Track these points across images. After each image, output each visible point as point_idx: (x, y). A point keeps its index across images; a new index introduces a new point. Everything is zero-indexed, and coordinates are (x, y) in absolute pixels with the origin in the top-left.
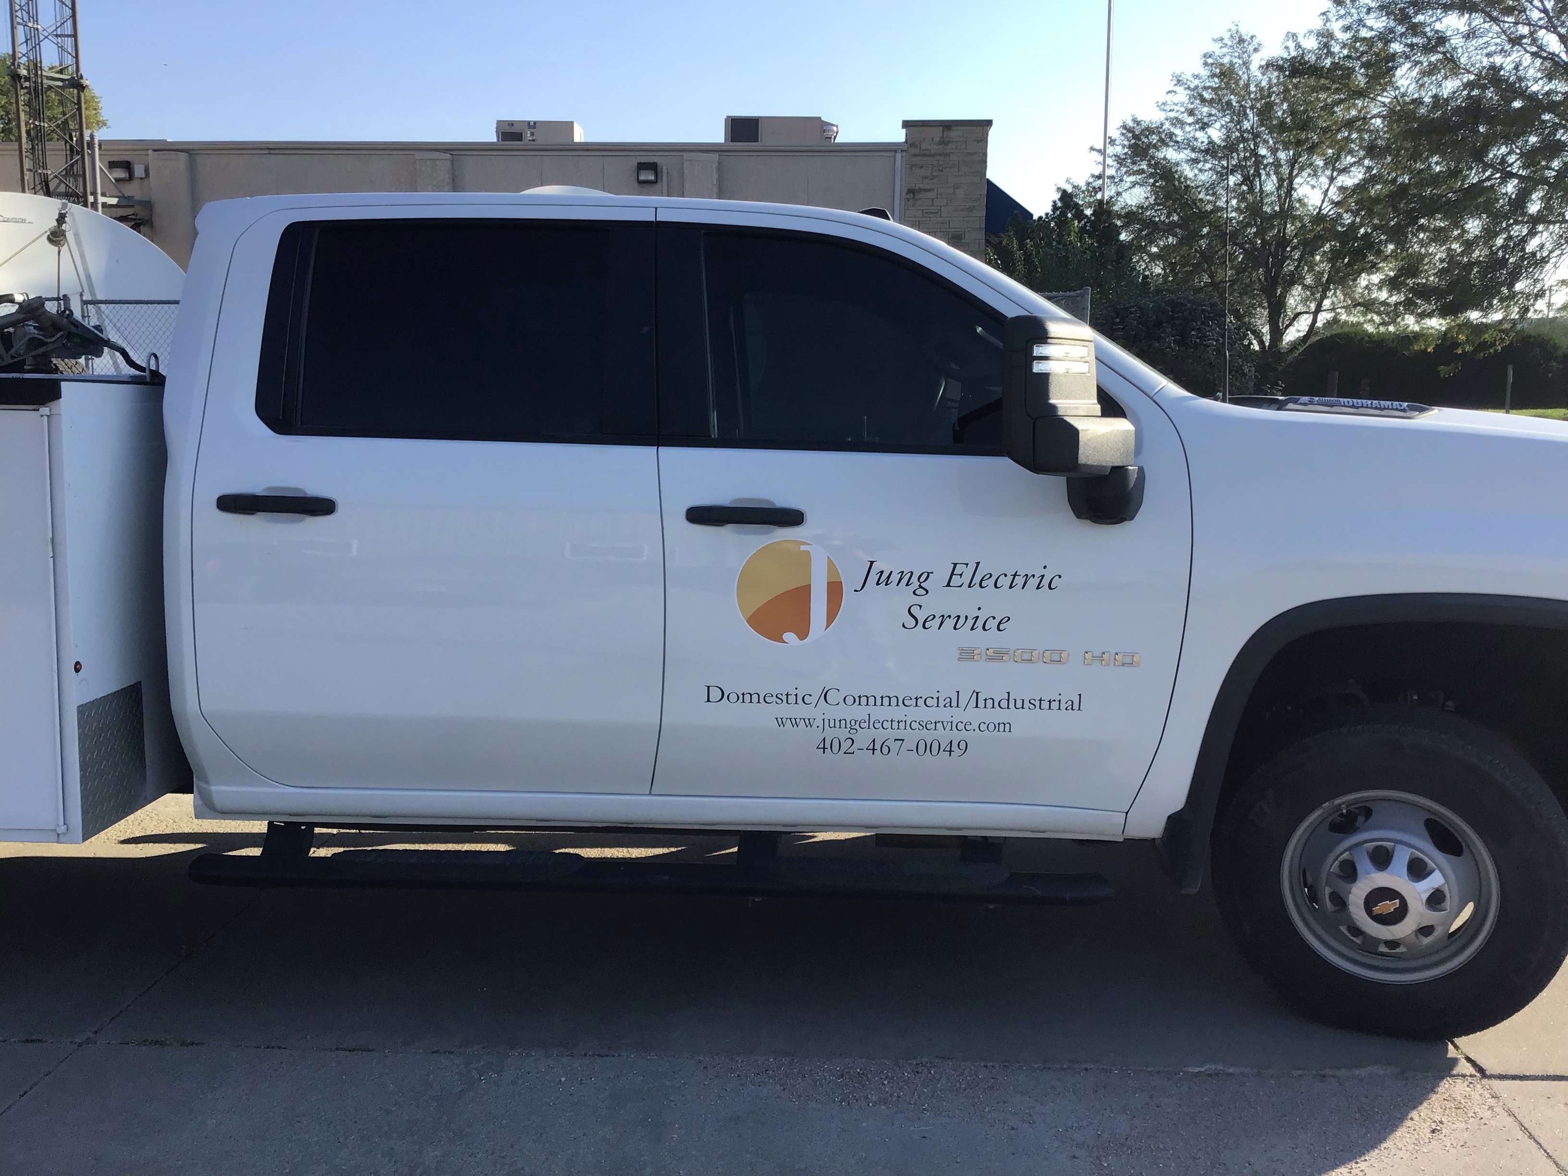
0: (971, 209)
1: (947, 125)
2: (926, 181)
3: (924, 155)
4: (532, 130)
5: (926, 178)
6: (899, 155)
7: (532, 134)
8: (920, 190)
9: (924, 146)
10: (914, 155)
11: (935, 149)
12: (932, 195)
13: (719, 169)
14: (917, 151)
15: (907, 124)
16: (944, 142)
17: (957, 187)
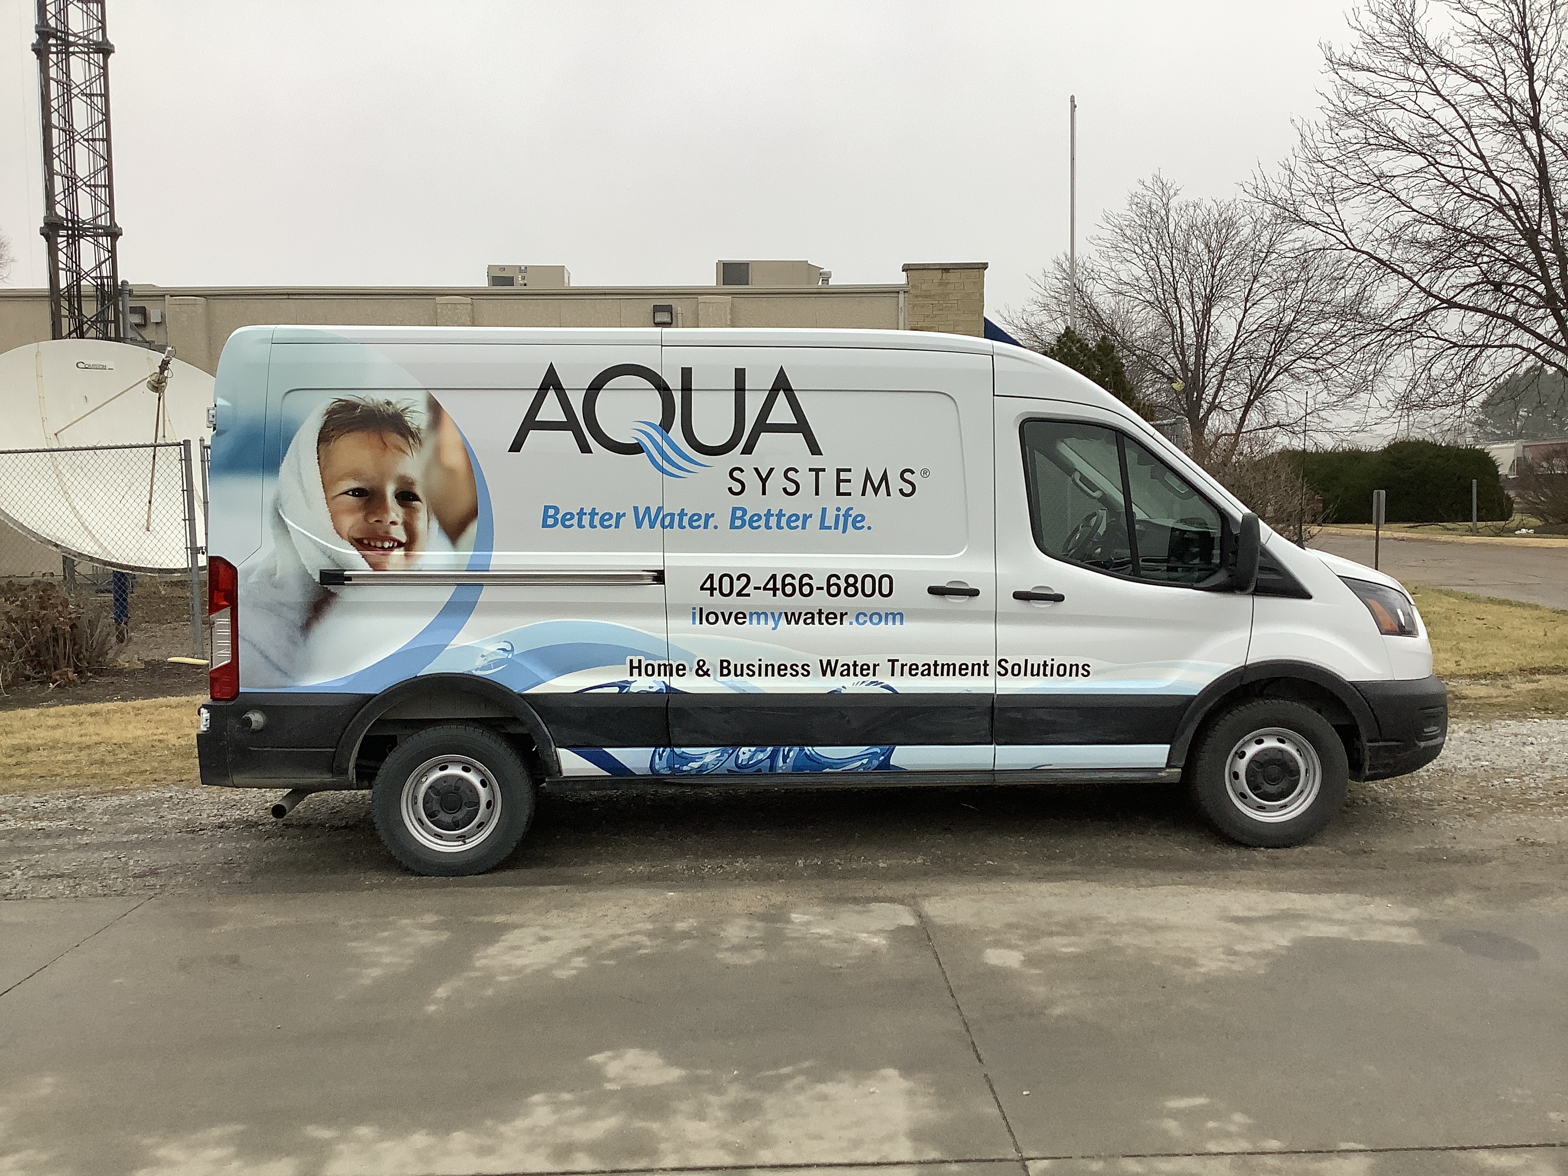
1: (946, 269)
2: (927, 319)
3: (926, 297)
4: (524, 274)
5: (927, 316)
6: (901, 296)
7: (523, 278)
8: (922, 328)
9: (924, 287)
10: (917, 297)
11: (935, 290)
13: (731, 309)
14: (917, 292)
15: (907, 268)
16: (943, 284)
17: (956, 324)
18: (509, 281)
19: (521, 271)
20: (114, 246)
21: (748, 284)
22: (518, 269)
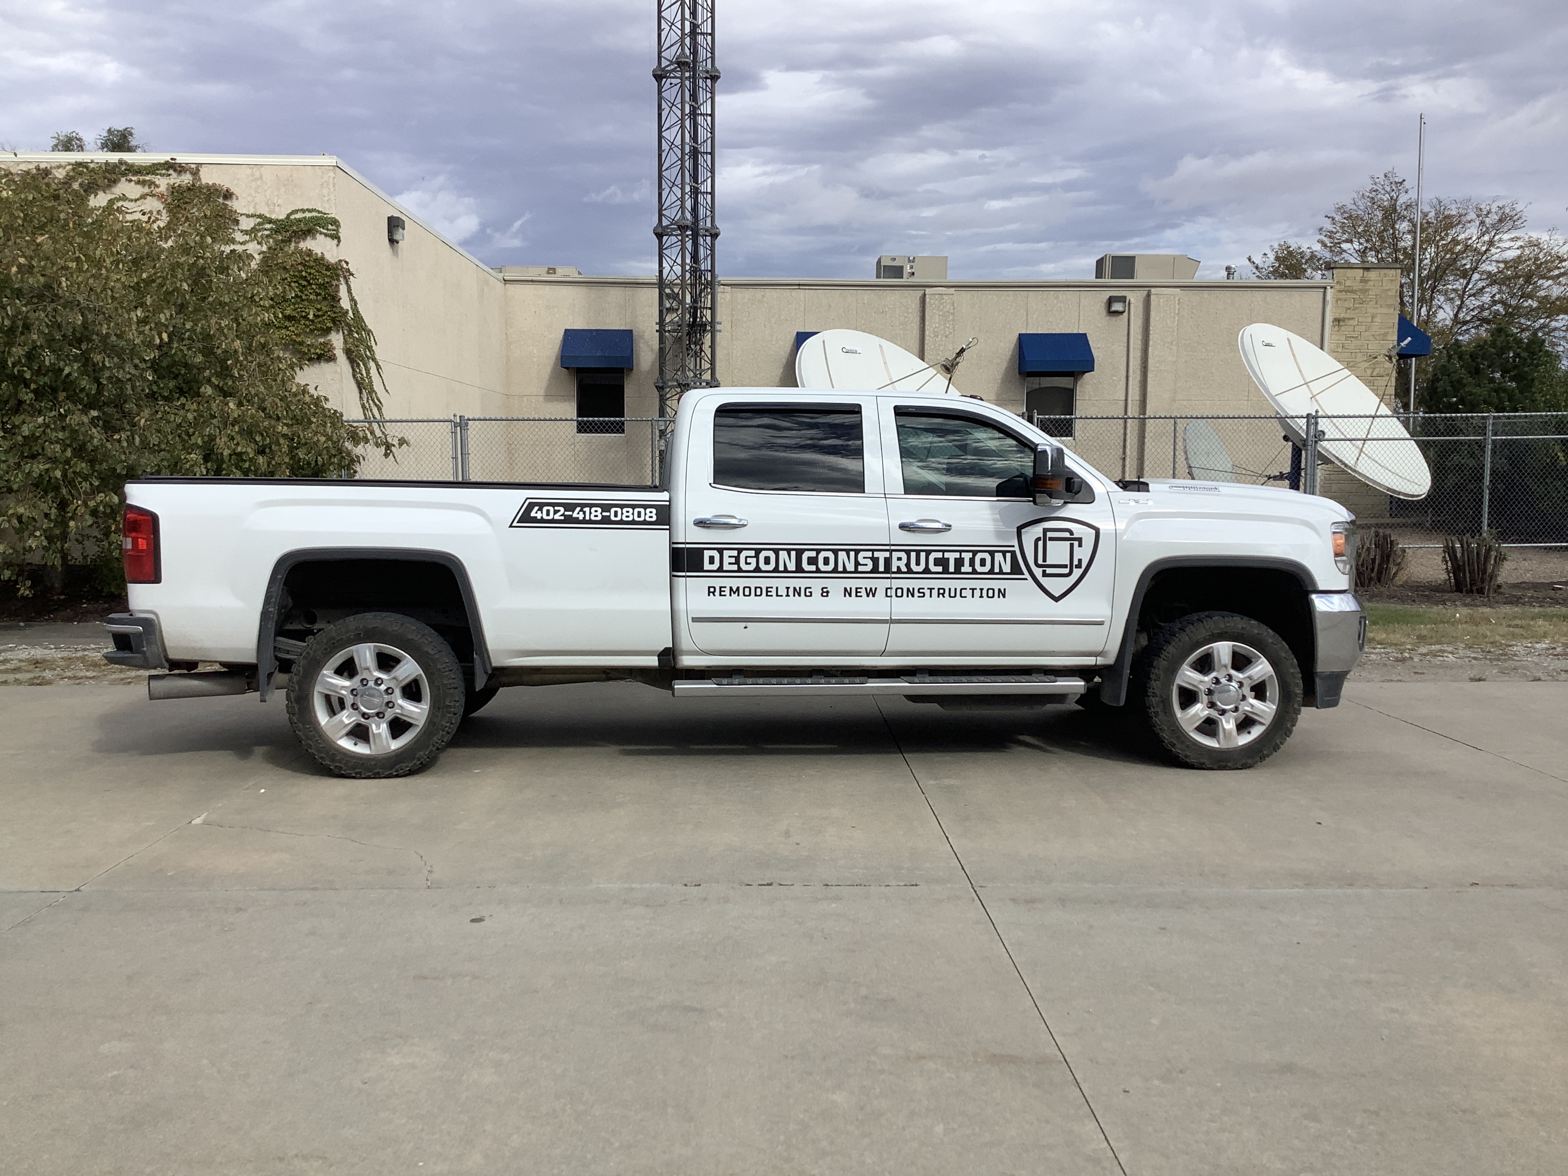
2: (1349, 312)
3: (1347, 291)
6: (1329, 290)
9: (1347, 284)
10: (1340, 291)
11: (1357, 286)
12: (1354, 323)
13: (1179, 300)
14: (1342, 288)
16: (1364, 281)
17: (1374, 317)
19: (909, 261)
20: (713, 245)
21: (1133, 278)
22: (906, 259)
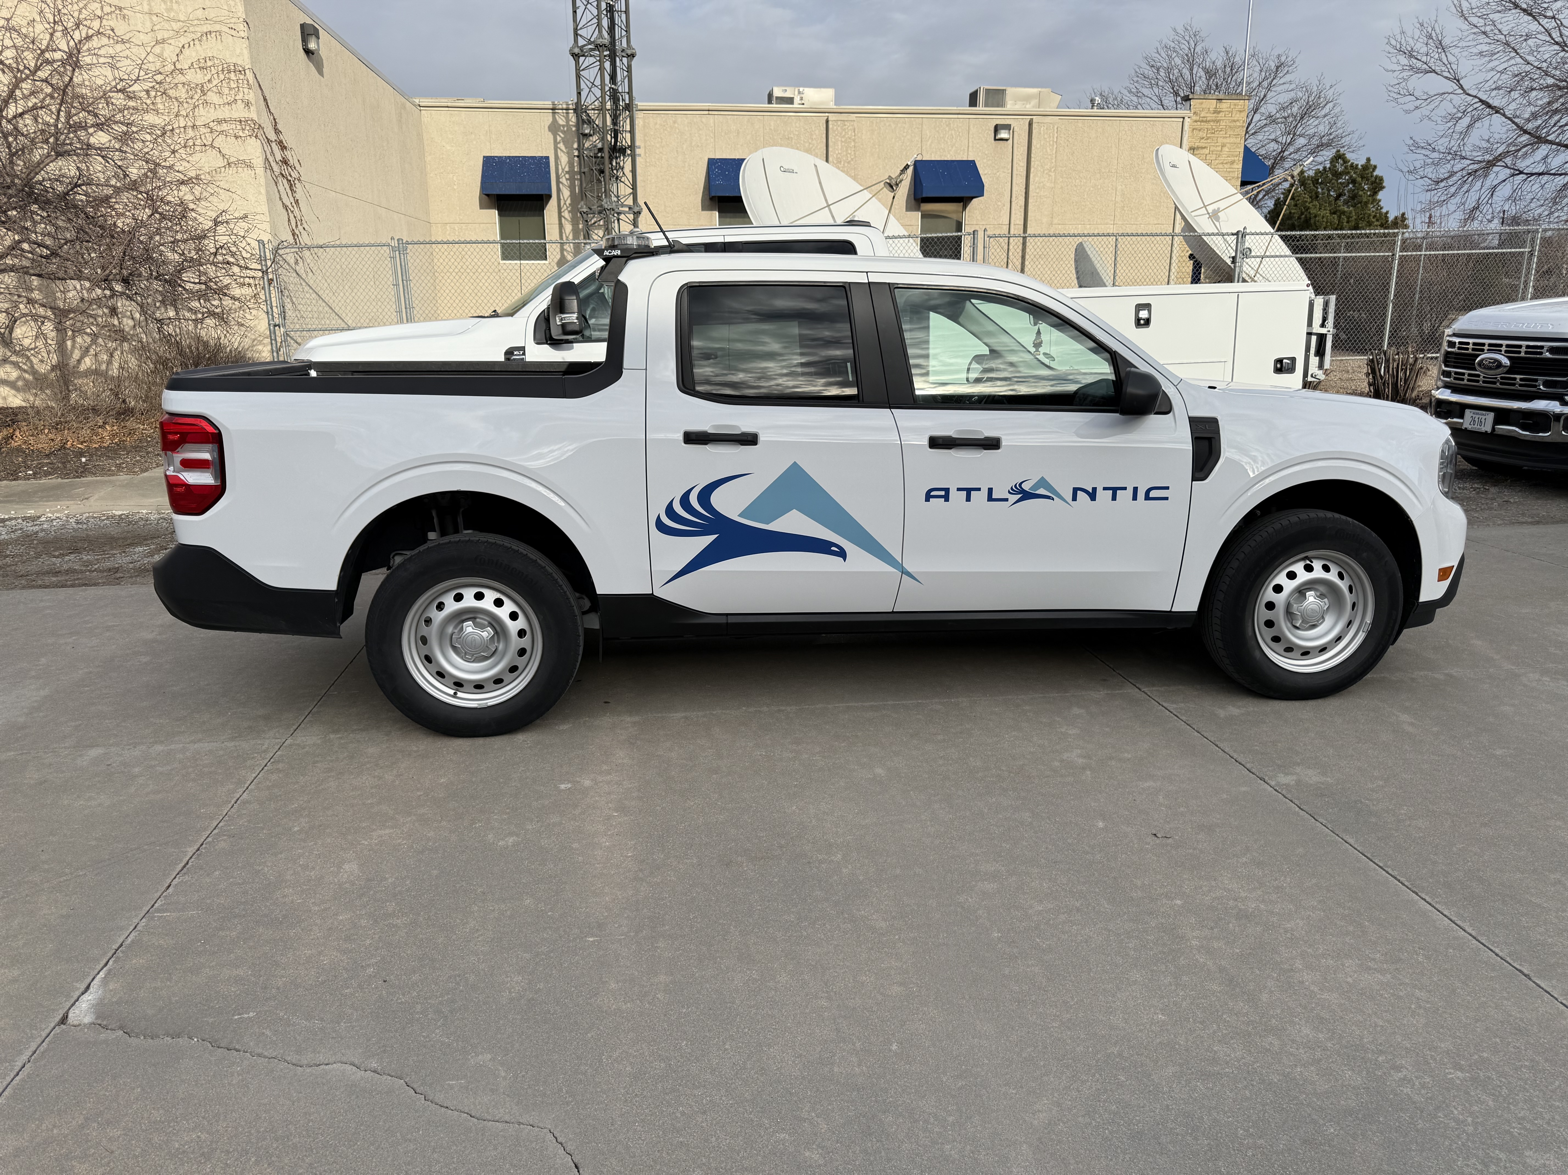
0: (1233, 162)
2: (1202, 141)
3: (1202, 121)
4: (801, 96)
5: (1202, 138)
7: (802, 99)
8: (1198, 148)
9: (1202, 114)
10: (1196, 121)
11: (1210, 116)
12: (1207, 151)
13: (1057, 129)
14: (1198, 118)
16: (1217, 112)
17: (1223, 146)
18: (790, 101)
20: (630, 66)
